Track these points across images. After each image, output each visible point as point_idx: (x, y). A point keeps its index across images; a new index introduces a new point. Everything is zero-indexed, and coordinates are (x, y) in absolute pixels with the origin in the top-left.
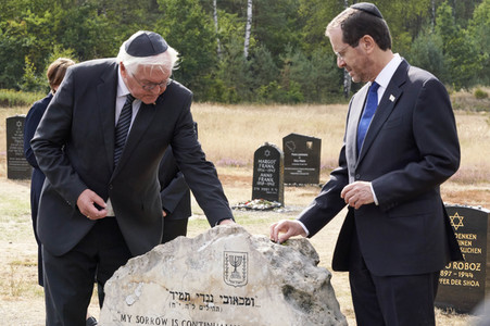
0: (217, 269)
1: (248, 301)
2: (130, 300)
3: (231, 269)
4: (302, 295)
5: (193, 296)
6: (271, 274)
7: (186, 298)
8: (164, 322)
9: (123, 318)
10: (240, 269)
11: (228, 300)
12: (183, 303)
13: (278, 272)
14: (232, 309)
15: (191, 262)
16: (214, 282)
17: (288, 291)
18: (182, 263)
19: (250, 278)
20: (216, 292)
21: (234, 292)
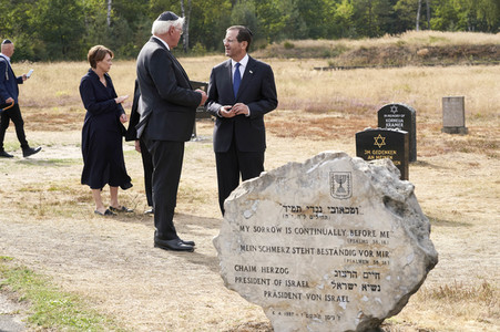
0: (325, 186)
1: (352, 210)
2: (247, 214)
3: (337, 185)
4: (397, 203)
5: (304, 208)
6: (372, 188)
7: (298, 211)
8: (279, 230)
9: (242, 228)
10: (345, 185)
11: (334, 210)
12: (295, 215)
13: (377, 186)
14: (339, 217)
15: (301, 182)
16: (322, 196)
17: (387, 200)
18: (293, 183)
19: (354, 192)
20: (324, 205)
21: (340, 204)
